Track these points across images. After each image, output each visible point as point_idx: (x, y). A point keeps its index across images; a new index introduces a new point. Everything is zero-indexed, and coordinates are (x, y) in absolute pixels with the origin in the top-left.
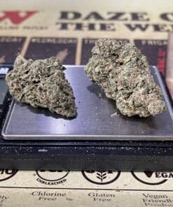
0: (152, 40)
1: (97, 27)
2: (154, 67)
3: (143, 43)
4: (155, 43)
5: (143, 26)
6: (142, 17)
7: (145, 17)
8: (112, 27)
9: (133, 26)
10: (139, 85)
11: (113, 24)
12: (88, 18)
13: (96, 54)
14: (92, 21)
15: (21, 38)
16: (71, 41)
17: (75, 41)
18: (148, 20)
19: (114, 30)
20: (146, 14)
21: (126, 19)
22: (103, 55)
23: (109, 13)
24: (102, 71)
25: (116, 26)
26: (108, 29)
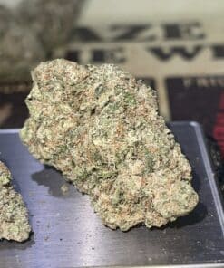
0: (208, 78)
2: (193, 124)
3: (187, 83)
4: (213, 81)
5: (190, 49)
6: (188, 31)
7: (196, 31)
8: (119, 55)
9: (166, 50)
11: (120, 50)
18: (202, 36)
19: (122, 61)
20: (197, 24)
21: (152, 38)
25: (128, 54)
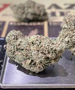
1: (58, 14)
12: (50, 8)
13: (65, 28)
14: (53, 10)
15: (2, 22)
22: (70, 28)
23: (65, 4)
24: (71, 40)
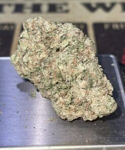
2: (112, 56)
3: (106, 27)
5: (108, 5)
8: (65, 8)
9: (94, 6)
10: (79, 77)
11: (66, 4)
16: (6, 28)
17: (12, 27)
19: (67, 11)
26: (59, 10)
